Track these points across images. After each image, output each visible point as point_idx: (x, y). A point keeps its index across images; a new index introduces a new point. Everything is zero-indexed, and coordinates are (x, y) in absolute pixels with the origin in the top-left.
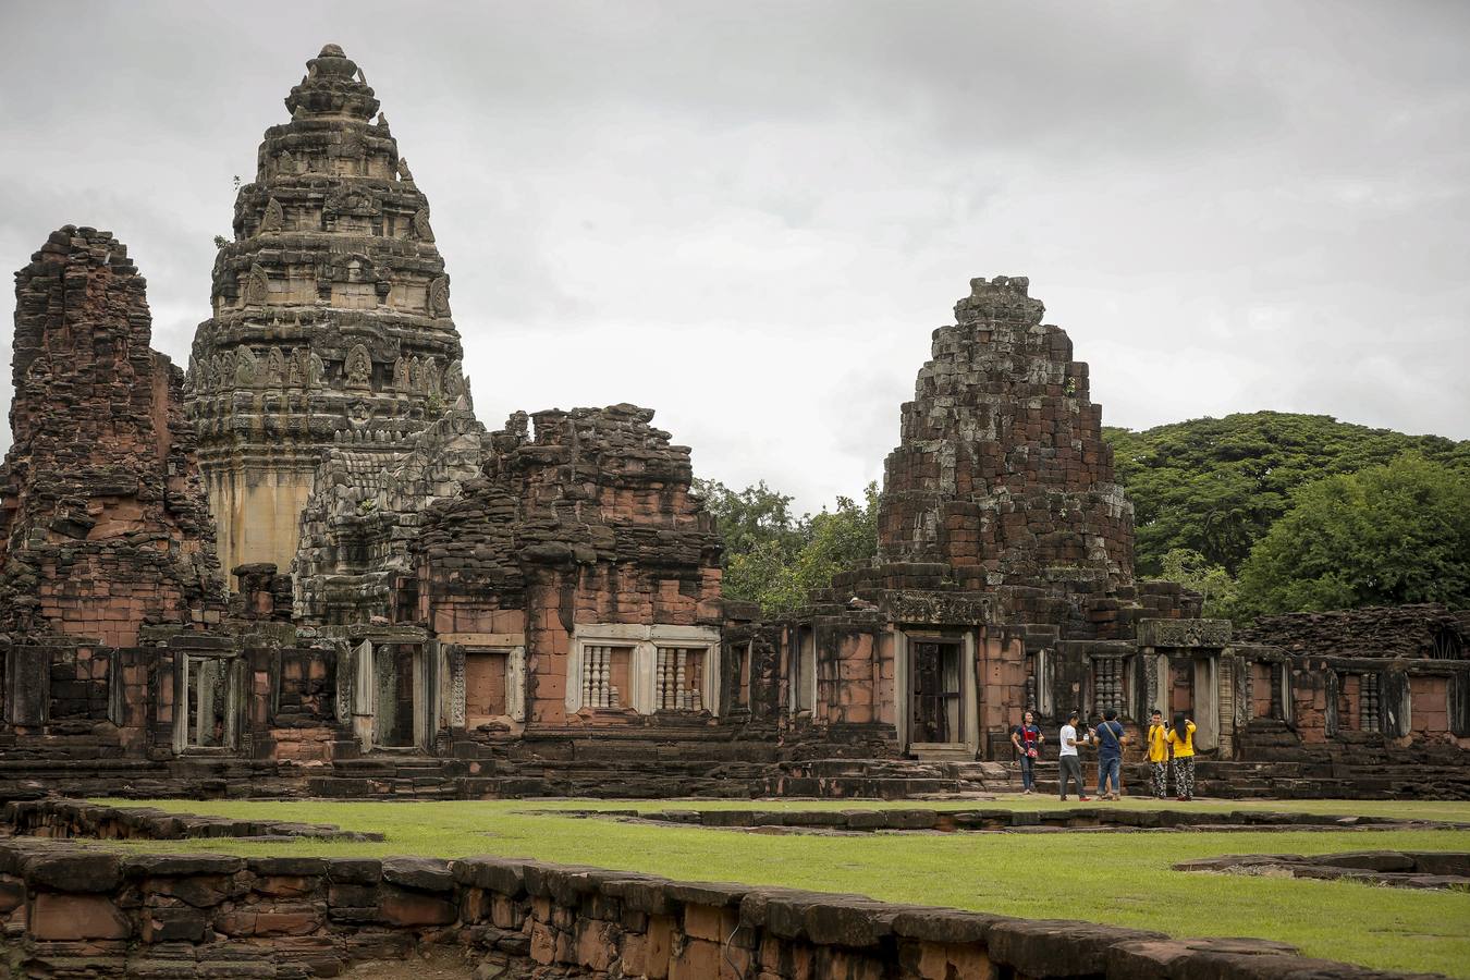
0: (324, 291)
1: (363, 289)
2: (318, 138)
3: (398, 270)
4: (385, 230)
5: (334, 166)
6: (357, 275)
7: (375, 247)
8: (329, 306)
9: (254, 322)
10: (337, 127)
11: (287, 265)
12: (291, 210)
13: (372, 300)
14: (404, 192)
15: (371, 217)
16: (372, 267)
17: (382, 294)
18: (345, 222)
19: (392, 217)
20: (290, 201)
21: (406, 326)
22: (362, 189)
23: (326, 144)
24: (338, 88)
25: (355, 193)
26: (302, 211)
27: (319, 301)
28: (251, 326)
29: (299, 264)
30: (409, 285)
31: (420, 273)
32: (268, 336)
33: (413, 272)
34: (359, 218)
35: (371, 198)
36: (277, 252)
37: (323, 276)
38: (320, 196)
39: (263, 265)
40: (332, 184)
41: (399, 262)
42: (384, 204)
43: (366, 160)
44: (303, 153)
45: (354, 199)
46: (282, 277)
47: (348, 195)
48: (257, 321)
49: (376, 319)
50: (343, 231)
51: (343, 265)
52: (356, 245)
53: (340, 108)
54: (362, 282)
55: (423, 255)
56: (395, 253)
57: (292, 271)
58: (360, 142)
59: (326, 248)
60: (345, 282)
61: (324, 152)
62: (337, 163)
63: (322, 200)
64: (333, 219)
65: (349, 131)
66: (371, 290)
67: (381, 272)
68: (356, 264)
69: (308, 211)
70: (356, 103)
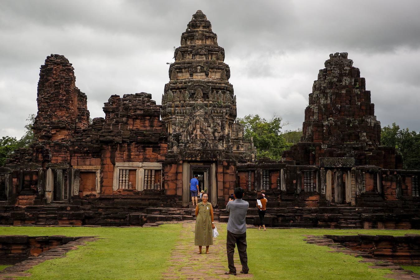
0: (191, 75)
1: (202, 74)
2: (192, 35)
3: (212, 68)
4: (210, 58)
5: (196, 42)
6: (199, 70)
7: (205, 62)
8: (192, 79)
9: (173, 84)
10: (197, 31)
11: (182, 69)
12: (184, 54)
13: (204, 77)
14: (215, 47)
15: (205, 55)
16: (204, 68)
17: (207, 75)
18: (198, 56)
19: (212, 54)
20: (184, 52)
21: (213, 83)
22: (202, 47)
23: (194, 36)
24: (199, 21)
25: (200, 48)
26: (187, 54)
27: (190, 78)
28: (172, 85)
29: (185, 68)
30: (216, 72)
31: (219, 69)
32: (176, 88)
33: (216, 69)
34: (202, 55)
35: (204, 50)
36: (180, 65)
37: (190, 71)
38: (191, 50)
39: (176, 69)
40: (194, 46)
41: (212, 66)
42: (209, 51)
43: (206, 40)
44: (189, 39)
45: (200, 50)
46: (181, 72)
47: (198, 49)
48: (174, 84)
49: (204, 82)
50: (198, 58)
51: (196, 68)
52: (199, 62)
53: (199, 26)
54: (201, 72)
55: (220, 64)
56: (210, 64)
57: (183, 70)
58: (203, 35)
59: (191, 63)
60: (197, 72)
61: (194, 38)
62: (197, 41)
63: (192, 51)
64: (195, 56)
65: (200, 32)
66: (204, 74)
67: (206, 69)
68: (199, 67)
69: (189, 54)
70: (203, 25)
